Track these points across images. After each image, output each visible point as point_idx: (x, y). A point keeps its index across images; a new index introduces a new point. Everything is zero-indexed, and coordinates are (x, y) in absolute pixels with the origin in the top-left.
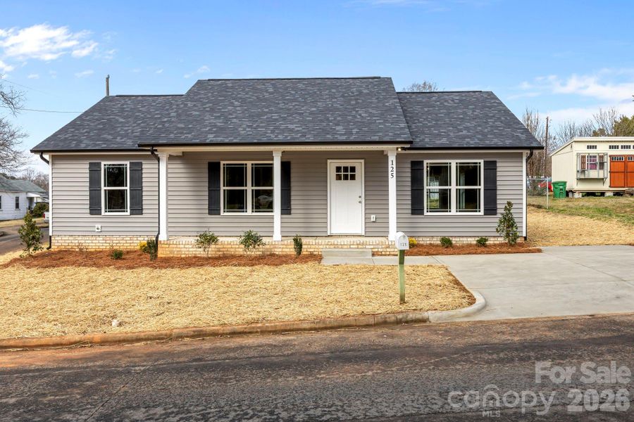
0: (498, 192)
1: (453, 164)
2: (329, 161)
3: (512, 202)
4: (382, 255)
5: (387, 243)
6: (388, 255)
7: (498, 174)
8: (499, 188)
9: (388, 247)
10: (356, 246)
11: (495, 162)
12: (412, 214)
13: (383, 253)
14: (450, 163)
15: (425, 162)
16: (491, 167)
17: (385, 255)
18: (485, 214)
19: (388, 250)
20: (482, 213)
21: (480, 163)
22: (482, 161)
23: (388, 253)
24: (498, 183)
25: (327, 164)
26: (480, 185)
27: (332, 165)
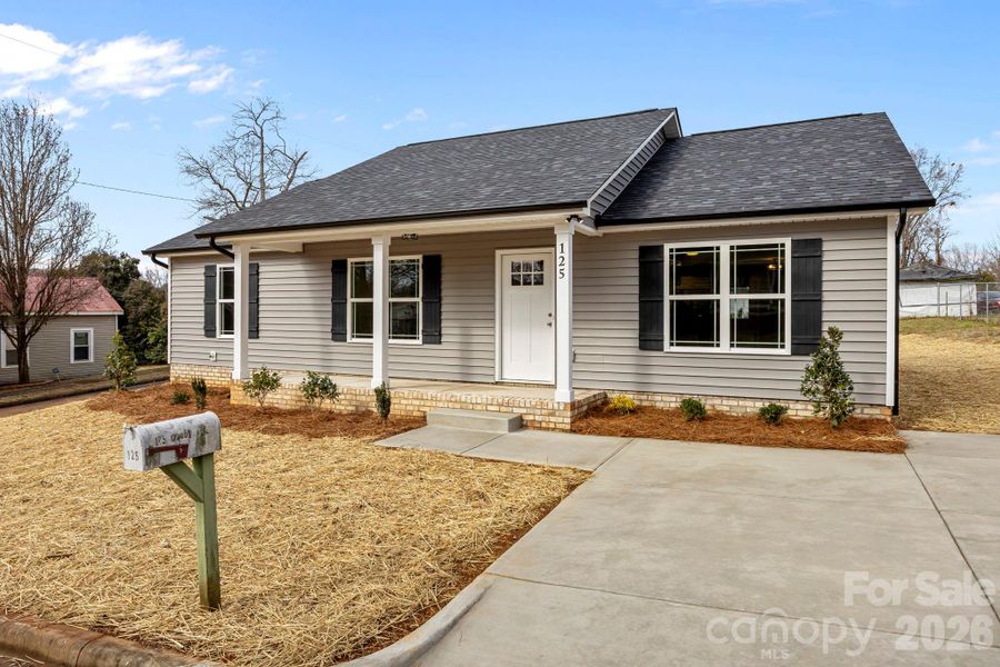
0: (825, 307)
1: (725, 248)
2: (498, 253)
3: (841, 327)
4: (540, 428)
5: (550, 406)
6: (553, 429)
7: (825, 267)
8: (826, 296)
9: (553, 414)
10: (497, 408)
11: (819, 242)
12: (642, 347)
13: (544, 425)
14: (718, 248)
15: (667, 247)
16: (809, 253)
17: (548, 429)
18: (794, 353)
19: (552, 419)
20: (787, 351)
21: (783, 245)
22: (788, 242)
23: (552, 426)
24: (825, 287)
25: (494, 256)
26: (783, 291)
27: (505, 260)
